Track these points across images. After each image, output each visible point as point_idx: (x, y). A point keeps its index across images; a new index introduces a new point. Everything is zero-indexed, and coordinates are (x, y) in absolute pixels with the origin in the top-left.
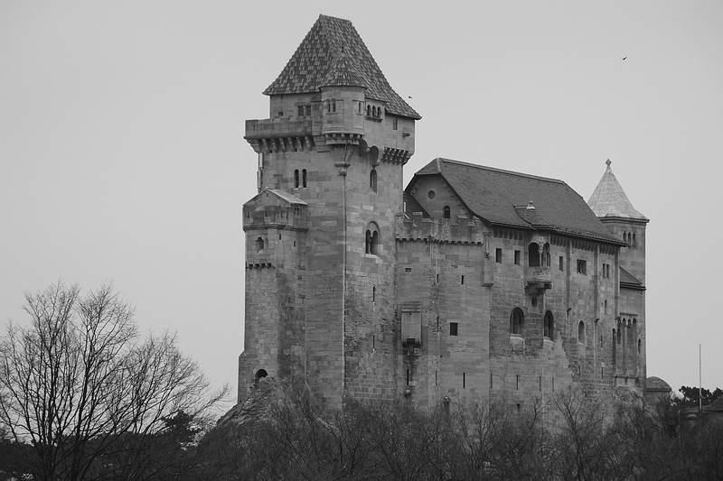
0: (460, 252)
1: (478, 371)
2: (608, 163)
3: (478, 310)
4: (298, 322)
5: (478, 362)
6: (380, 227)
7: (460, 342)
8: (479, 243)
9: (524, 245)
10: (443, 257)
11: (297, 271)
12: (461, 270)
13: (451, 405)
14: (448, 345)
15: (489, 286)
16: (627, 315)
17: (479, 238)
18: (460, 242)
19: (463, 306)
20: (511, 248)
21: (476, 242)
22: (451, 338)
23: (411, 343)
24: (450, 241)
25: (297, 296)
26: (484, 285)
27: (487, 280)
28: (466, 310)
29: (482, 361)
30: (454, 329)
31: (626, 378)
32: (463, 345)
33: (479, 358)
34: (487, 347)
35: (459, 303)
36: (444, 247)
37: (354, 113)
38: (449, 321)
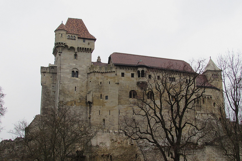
0: (109, 75)
1: (114, 109)
2: (210, 57)
3: (114, 91)
4: (52, 99)
5: (114, 107)
6: (79, 70)
7: (108, 101)
8: (114, 71)
9: (136, 72)
10: (103, 77)
11: (52, 84)
12: (109, 80)
13: (105, 120)
14: (105, 102)
15: (118, 84)
16: (207, 95)
17: (114, 70)
18: (108, 72)
19: (109, 90)
20: (129, 72)
21: (113, 71)
22: (106, 100)
23: (89, 103)
24: (105, 72)
25: (51, 92)
26: (116, 83)
27: (117, 82)
28: (110, 91)
29: (116, 106)
30: (107, 97)
31: (208, 114)
32: (109, 102)
33: (115, 105)
34: (117, 102)
35: (108, 90)
36: (103, 74)
37: (59, 37)
38: (105, 95)
